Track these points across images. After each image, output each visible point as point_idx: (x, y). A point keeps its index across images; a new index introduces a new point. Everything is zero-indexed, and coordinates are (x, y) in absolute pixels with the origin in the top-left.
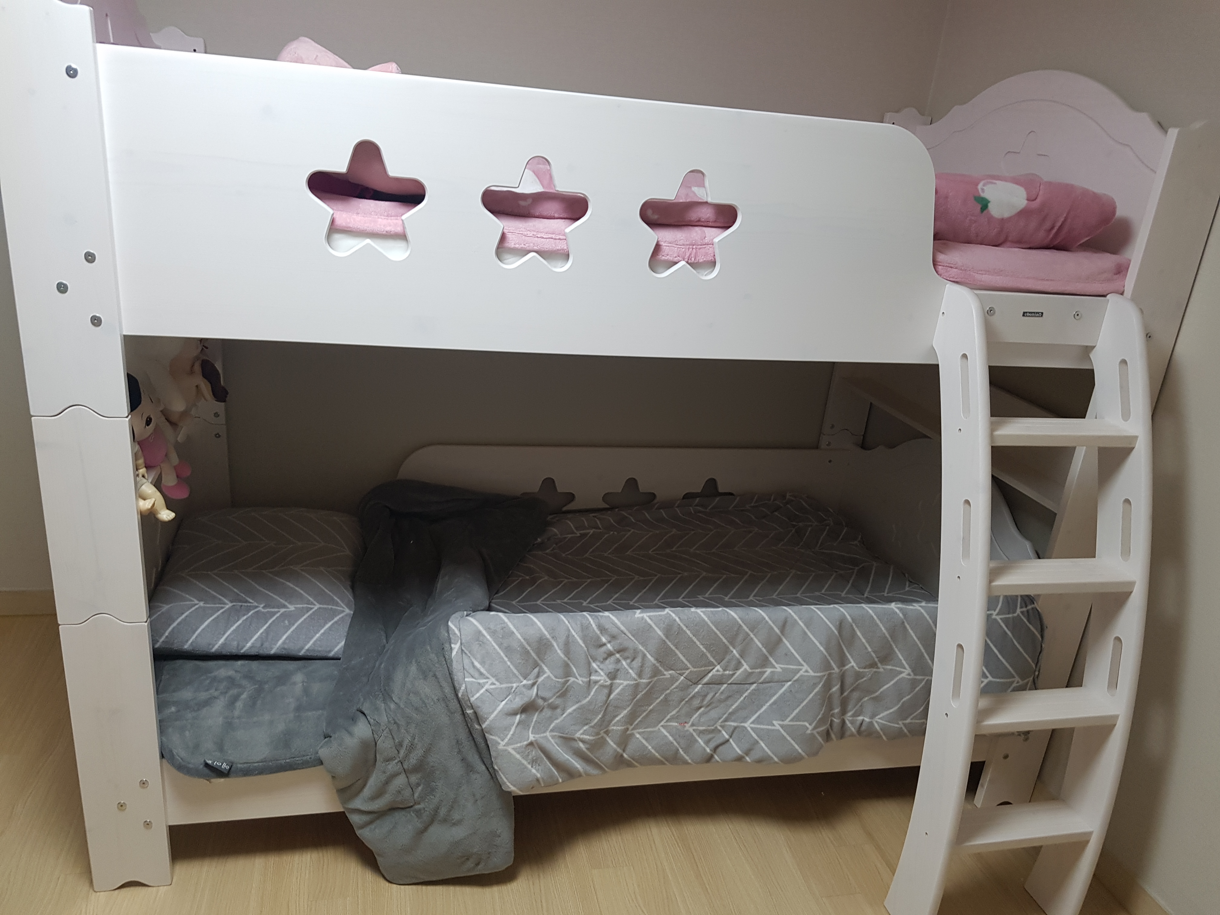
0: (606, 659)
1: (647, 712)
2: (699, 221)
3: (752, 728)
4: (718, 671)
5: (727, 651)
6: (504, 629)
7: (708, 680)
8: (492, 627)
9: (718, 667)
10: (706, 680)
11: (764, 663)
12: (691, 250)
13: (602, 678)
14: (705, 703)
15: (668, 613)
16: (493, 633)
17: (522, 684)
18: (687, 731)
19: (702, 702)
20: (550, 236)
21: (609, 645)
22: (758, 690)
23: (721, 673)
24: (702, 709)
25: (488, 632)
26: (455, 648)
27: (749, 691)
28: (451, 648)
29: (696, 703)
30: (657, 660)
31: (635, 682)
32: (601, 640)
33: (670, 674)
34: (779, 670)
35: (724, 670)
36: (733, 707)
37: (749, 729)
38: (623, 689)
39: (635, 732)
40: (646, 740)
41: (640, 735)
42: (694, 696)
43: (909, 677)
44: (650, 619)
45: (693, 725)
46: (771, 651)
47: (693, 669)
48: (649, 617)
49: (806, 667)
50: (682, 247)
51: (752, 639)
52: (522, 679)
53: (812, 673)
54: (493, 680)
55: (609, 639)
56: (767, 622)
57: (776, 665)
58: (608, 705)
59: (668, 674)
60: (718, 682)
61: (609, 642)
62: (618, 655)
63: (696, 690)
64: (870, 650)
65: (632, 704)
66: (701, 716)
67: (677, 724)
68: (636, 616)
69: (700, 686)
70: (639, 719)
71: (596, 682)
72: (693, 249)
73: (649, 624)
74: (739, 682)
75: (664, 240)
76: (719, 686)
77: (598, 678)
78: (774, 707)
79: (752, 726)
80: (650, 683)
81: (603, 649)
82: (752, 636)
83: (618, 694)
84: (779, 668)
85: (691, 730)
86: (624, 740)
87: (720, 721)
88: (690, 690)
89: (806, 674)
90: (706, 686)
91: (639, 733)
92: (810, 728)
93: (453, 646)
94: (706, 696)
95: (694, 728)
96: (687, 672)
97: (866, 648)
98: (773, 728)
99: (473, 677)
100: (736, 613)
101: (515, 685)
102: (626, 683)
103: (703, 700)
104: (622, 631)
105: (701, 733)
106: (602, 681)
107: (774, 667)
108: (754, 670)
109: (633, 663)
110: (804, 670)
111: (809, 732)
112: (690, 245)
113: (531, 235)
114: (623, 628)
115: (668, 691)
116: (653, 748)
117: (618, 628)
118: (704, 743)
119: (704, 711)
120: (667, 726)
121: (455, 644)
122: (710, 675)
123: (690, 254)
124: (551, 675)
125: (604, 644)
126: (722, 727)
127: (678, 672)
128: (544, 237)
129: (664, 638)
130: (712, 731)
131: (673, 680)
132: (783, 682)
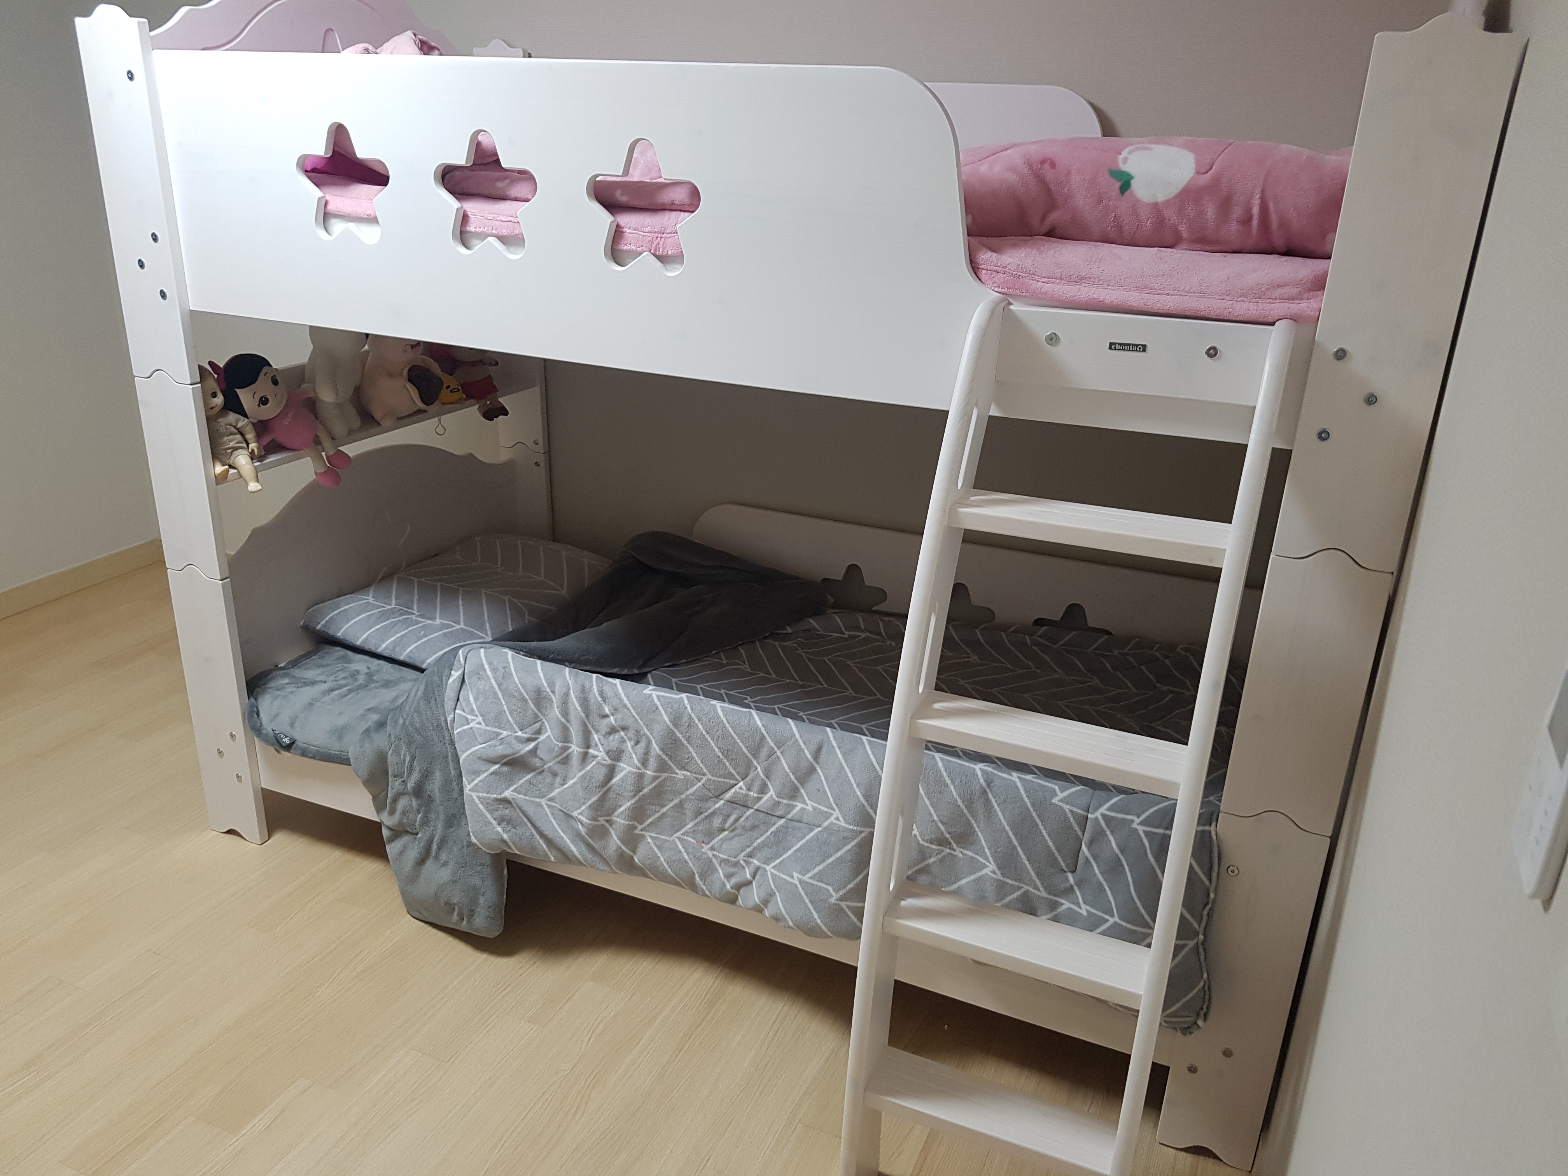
0: (610, 734)
1: (659, 814)
2: (673, 204)
3: (771, 873)
4: (741, 788)
5: (749, 766)
6: (506, 669)
7: (730, 797)
8: (495, 663)
9: (741, 784)
10: (728, 795)
11: (794, 794)
12: (659, 239)
13: (600, 754)
14: (727, 825)
15: (682, 698)
16: (494, 670)
17: (515, 734)
18: (705, 853)
19: (725, 823)
20: (510, 218)
21: (612, 718)
22: (787, 828)
23: (744, 792)
24: (726, 833)
25: (490, 668)
26: (453, 675)
27: (776, 826)
28: (450, 674)
29: (717, 822)
30: (663, 751)
31: (638, 771)
32: (603, 709)
33: (684, 775)
34: (810, 808)
35: (749, 790)
36: (759, 841)
37: (769, 873)
38: (625, 775)
39: (646, 834)
40: (659, 848)
41: (653, 840)
42: (713, 814)
43: (993, 875)
44: (658, 699)
45: (712, 849)
46: (803, 780)
47: (710, 777)
48: (658, 696)
49: (837, 813)
50: (649, 234)
51: (778, 757)
52: (517, 729)
53: (843, 823)
54: (480, 719)
55: (613, 711)
56: (796, 741)
57: (808, 802)
58: (609, 789)
59: (681, 774)
60: (742, 804)
61: (613, 714)
62: (622, 733)
63: (717, 806)
64: (936, 818)
65: (637, 797)
66: (723, 840)
67: (693, 841)
68: (644, 692)
69: (722, 802)
70: (650, 820)
71: (595, 757)
72: (661, 238)
73: (655, 705)
74: (765, 810)
75: (628, 226)
76: (745, 809)
77: (596, 753)
78: (799, 854)
79: (773, 871)
80: (657, 777)
81: (606, 721)
82: (779, 754)
83: (621, 780)
84: (810, 805)
85: (710, 854)
86: (632, 839)
87: (743, 854)
88: (709, 804)
89: (836, 822)
90: (729, 803)
91: (651, 837)
92: (835, 896)
93: (453, 672)
94: (728, 816)
95: (715, 853)
96: (705, 778)
97: (930, 814)
98: (791, 880)
99: (464, 711)
100: (761, 719)
101: (505, 733)
102: (629, 769)
103: (725, 821)
104: (625, 706)
105: (723, 861)
106: (600, 758)
107: (805, 803)
108: (781, 800)
109: (637, 747)
110: (834, 816)
111: (832, 900)
112: (658, 233)
113: (491, 218)
114: (626, 701)
115: (683, 796)
116: (665, 860)
117: (621, 700)
118: (725, 877)
119: (727, 835)
120: (684, 840)
121: (456, 671)
122: (733, 790)
123: (658, 244)
124: (551, 735)
125: (607, 716)
126: (747, 862)
127: (694, 775)
128: (503, 220)
129: (671, 726)
130: (736, 864)
131: (688, 784)
132: (812, 826)
